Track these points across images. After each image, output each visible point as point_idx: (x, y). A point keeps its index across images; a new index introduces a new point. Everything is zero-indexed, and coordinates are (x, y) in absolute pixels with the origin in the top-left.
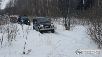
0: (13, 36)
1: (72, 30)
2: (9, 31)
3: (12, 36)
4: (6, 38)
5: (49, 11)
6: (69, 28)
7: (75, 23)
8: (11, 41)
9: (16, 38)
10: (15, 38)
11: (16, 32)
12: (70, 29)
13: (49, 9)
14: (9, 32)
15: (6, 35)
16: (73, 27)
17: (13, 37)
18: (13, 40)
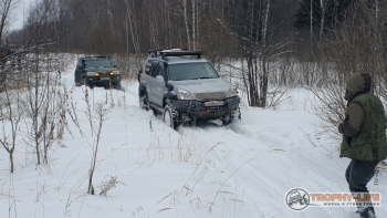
0: (52, 129)
1: (273, 106)
2: (36, 113)
3: (48, 131)
4: (27, 139)
5: (191, 33)
6: (264, 100)
7: (287, 80)
8: (46, 147)
9: (64, 136)
10: (60, 136)
11: (63, 116)
12: (268, 100)
13: (191, 28)
14: (36, 116)
15: (26, 125)
16: (278, 95)
17: (55, 135)
18: (54, 144)
